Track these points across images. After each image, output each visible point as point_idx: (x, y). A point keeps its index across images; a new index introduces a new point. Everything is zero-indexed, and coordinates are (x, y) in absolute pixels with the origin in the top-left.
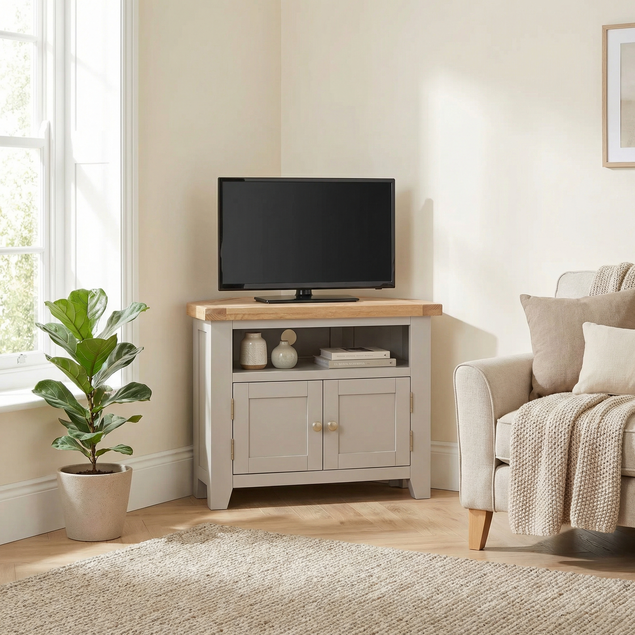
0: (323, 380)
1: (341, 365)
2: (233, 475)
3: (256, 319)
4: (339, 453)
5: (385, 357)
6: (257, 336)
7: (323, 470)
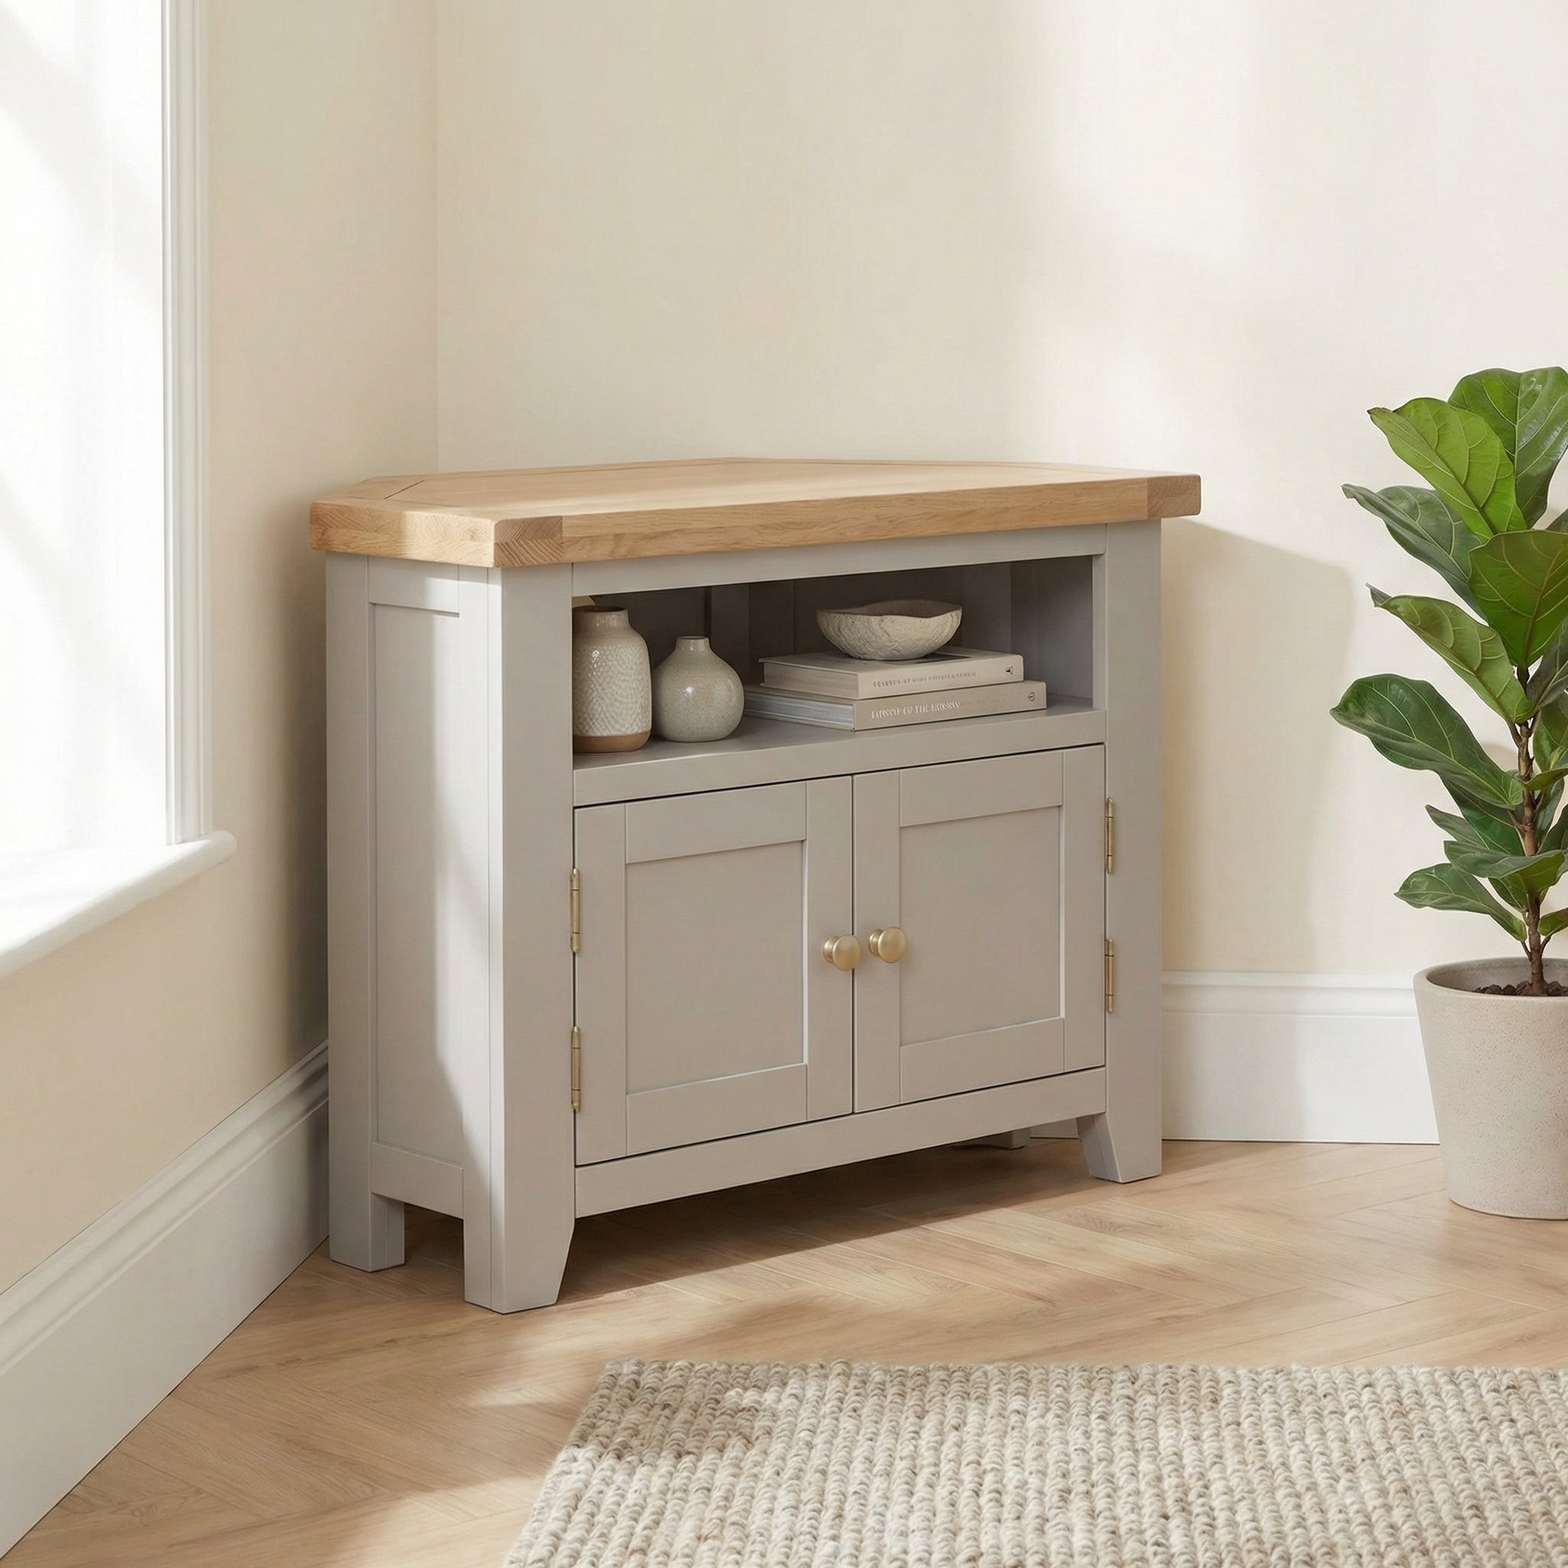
0: (851, 775)
1: (883, 714)
2: (576, 1166)
3: (657, 552)
4: (901, 1045)
5: (1008, 677)
6: (615, 620)
7: (853, 1113)
